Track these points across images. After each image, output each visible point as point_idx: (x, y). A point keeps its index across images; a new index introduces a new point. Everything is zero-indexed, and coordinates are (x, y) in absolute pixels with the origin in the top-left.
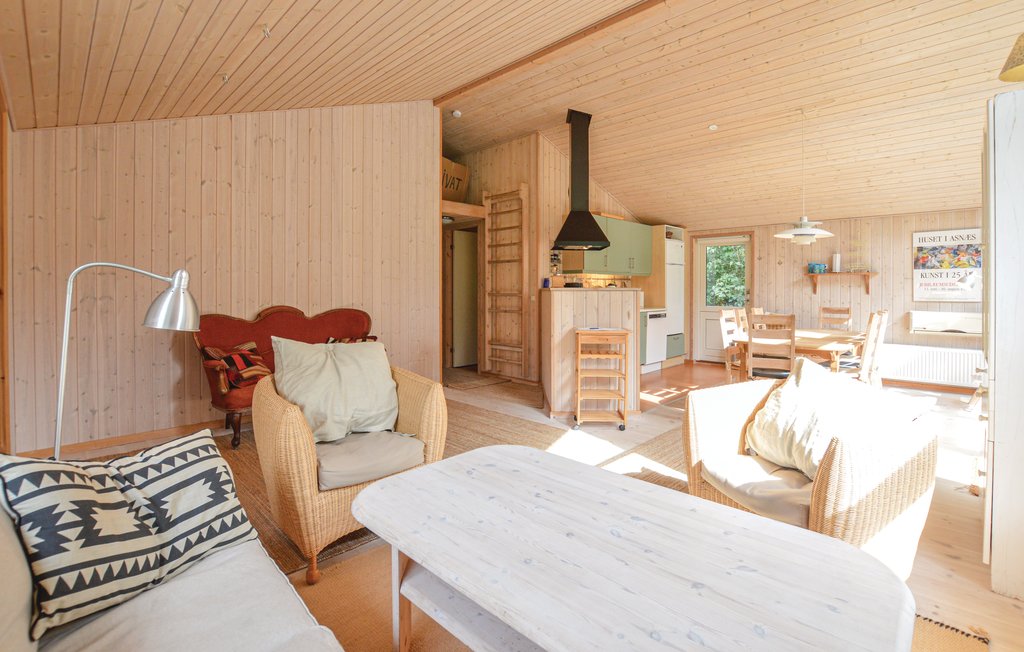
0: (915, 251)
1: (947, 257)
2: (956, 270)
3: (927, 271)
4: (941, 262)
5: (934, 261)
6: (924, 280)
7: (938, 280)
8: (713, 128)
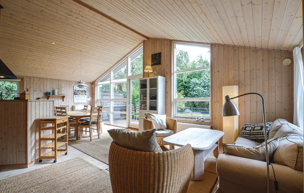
0: (74, 91)
1: (80, 93)
2: (82, 96)
3: (77, 96)
4: (79, 94)
5: (78, 93)
6: (76, 98)
7: (79, 98)
8: (53, 43)
